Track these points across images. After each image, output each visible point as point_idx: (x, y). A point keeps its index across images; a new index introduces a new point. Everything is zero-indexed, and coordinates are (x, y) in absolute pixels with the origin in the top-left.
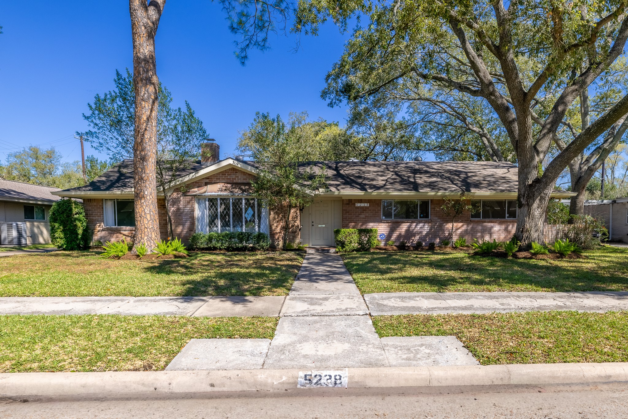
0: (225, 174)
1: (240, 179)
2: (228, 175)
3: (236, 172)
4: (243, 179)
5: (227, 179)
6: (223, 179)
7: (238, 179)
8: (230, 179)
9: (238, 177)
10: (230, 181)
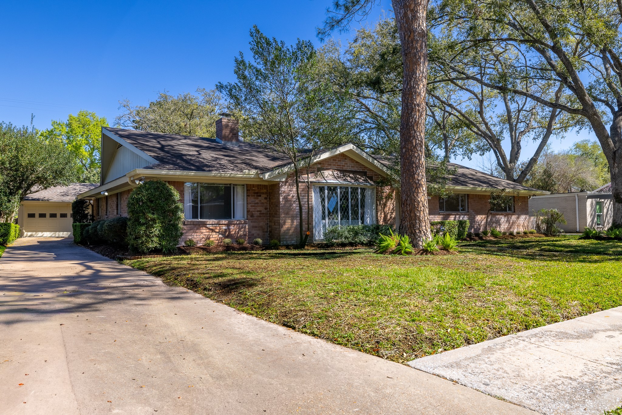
0: (336, 160)
1: (349, 166)
2: (338, 160)
3: (345, 159)
4: (352, 167)
5: (338, 165)
6: (334, 165)
7: (347, 166)
8: (340, 166)
9: (347, 164)
10: (340, 168)
